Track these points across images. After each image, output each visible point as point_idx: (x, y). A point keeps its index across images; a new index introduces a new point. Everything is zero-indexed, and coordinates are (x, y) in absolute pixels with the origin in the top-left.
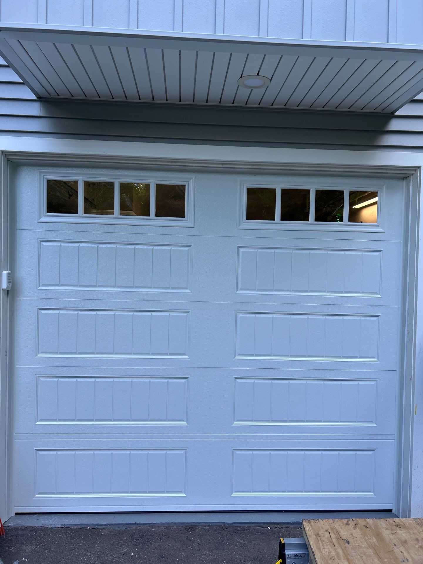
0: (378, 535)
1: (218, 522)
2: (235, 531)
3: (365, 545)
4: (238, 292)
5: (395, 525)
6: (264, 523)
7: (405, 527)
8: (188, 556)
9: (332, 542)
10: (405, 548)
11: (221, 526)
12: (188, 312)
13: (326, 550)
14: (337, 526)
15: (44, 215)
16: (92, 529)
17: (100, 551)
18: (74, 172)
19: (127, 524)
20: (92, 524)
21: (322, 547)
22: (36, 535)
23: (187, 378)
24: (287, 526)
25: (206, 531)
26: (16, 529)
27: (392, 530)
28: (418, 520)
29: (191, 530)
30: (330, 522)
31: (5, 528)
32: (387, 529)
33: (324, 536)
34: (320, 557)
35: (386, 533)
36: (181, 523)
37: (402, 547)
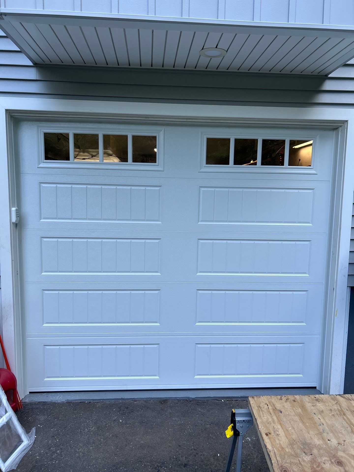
0: (303, 407)
1: (184, 397)
2: (197, 403)
3: (293, 413)
4: (199, 223)
5: (316, 400)
6: (219, 397)
7: (323, 401)
8: (162, 421)
9: (269, 412)
10: (322, 416)
11: (186, 400)
12: (160, 239)
13: (265, 417)
14: (273, 401)
15: (42, 162)
16: (89, 403)
17: (97, 419)
18: (66, 126)
19: (115, 399)
20: (89, 399)
21: (262, 415)
22: (47, 408)
23: (159, 290)
24: (236, 399)
25: (175, 404)
26: (31, 404)
27: (313, 403)
28: (333, 396)
29: (164, 403)
30: (268, 398)
31: (23, 403)
32: (309, 402)
33: (264, 408)
34: (261, 422)
35: (308, 405)
36: (156, 398)
37: (320, 415)
